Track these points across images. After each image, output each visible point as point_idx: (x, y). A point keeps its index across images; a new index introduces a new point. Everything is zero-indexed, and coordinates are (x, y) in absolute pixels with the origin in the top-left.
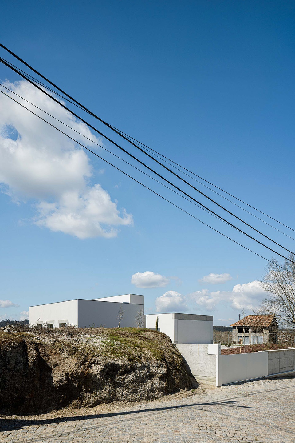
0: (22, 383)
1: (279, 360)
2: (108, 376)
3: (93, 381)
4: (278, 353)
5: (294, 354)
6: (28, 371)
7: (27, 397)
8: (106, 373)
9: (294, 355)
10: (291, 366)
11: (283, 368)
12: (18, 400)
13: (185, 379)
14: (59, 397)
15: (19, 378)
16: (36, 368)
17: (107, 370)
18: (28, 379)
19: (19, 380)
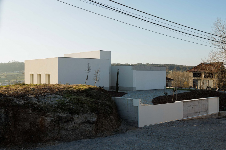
0: (4, 129)
1: (193, 107)
2: (56, 124)
3: (46, 127)
4: (193, 102)
5: (208, 101)
6: (7, 123)
7: (7, 137)
8: (55, 122)
9: (208, 103)
10: (205, 110)
11: (197, 113)
12: (1, 139)
13: (112, 124)
14: (25, 137)
15: (2, 127)
16: (12, 120)
17: (55, 120)
18: (7, 127)
19: (2, 128)
